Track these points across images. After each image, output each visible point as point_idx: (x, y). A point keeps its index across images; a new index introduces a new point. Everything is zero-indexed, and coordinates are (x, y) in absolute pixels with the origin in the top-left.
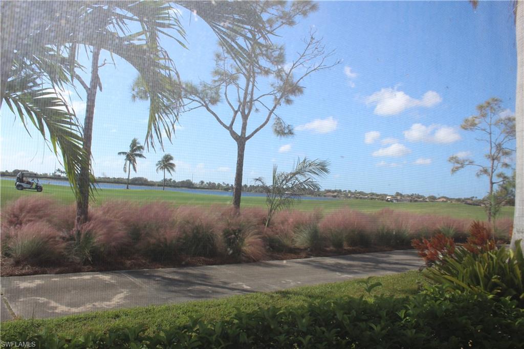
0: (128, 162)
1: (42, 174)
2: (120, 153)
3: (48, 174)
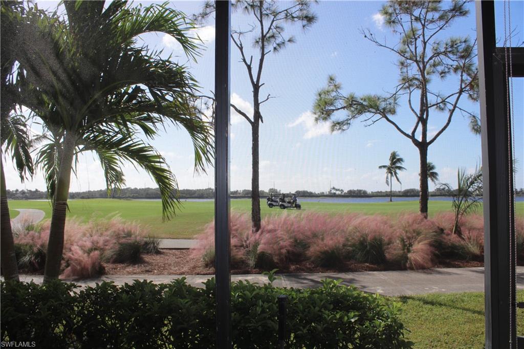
0: (390, 174)
1: (319, 193)
2: (380, 167)
3: (325, 193)
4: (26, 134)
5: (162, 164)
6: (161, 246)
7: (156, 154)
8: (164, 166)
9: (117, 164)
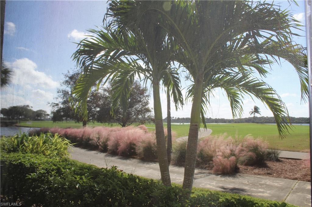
4: (179, 80)
5: (274, 95)
6: (280, 156)
7: (269, 88)
8: (275, 97)
9: (239, 97)
